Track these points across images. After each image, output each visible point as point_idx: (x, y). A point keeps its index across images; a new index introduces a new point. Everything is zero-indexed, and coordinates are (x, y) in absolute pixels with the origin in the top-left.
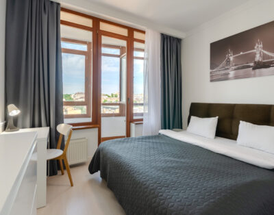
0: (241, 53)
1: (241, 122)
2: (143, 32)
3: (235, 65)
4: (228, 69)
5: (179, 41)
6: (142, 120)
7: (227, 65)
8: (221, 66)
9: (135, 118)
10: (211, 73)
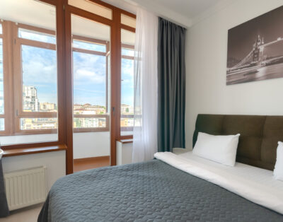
0: (279, 39)
1: (279, 143)
2: (134, 16)
3: (268, 59)
4: (255, 65)
5: (182, 30)
6: (131, 137)
7: (254, 59)
8: (244, 61)
9: (123, 133)
10: (228, 72)
